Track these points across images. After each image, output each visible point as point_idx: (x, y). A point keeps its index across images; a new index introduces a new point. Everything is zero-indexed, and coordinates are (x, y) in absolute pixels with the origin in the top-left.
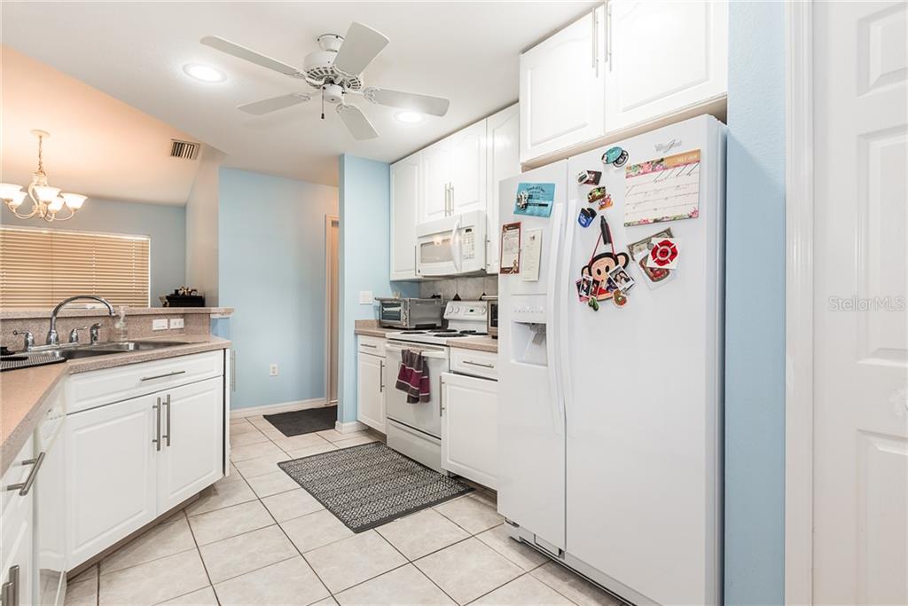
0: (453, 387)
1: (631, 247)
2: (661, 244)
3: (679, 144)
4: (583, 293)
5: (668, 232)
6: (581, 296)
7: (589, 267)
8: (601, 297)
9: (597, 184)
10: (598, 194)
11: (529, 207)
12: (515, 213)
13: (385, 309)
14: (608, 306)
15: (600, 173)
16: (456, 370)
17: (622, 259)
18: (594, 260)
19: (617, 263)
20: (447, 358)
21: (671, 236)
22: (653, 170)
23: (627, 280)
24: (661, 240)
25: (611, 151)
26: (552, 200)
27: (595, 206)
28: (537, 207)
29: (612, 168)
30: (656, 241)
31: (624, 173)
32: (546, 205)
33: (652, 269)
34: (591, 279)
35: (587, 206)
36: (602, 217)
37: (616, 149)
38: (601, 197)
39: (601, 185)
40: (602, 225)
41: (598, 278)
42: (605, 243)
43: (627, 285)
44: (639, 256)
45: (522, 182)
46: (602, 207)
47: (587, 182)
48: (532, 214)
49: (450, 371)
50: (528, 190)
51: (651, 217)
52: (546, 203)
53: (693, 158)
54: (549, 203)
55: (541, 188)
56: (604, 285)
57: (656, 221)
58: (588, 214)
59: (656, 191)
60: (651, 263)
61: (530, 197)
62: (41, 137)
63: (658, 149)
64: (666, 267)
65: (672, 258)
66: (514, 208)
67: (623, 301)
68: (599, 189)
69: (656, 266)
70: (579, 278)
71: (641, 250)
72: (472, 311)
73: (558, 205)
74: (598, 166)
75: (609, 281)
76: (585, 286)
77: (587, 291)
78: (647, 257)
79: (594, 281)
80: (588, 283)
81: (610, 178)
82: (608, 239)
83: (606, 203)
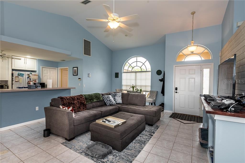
12: (18, 75)
21: (36, 80)
22: (34, 75)
28: (21, 76)
32: (23, 76)
35: (28, 77)
37: (31, 73)
45: (19, 72)
51: (34, 79)
53: (37, 75)
59: (35, 77)
77: (28, 84)
78: (34, 81)
81: (30, 75)
82: (30, 80)
83: (30, 77)
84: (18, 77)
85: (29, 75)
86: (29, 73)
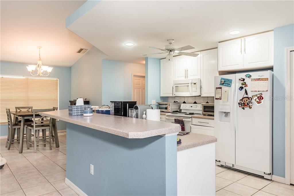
0: (194, 129)
1: (252, 96)
2: (260, 96)
3: (264, 76)
4: (240, 106)
5: (261, 94)
6: (239, 106)
7: (242, 100)
8: (245, 107)
9: (244, 81)
10: (244, 84)
11: (224, 84)
12: (220, 85)
13: (160, 106)
14: (247, 109)
15: (245, 79)
16: (194, 124)
17: (250, 98)
18: (243, 98)
19: (249, 100)
20: (191, 121)
21: (262, 95)
22: (258, 81)
23: (252, 103)
24: (260, 95)
25: (247, 75)
26: (231, 83)
27: (243, 86)
28: (227, 84)
29: (248, 78)
30: (258, 95)
31: (251, 80)
32: (230, 84)
33: (258, 101)
34: (243, 102)
35: (241, 86)
36: (245, 89)
37: (248, 74)
38: (245, 84)
39: (245, 82)
40: (245, 91)
41: (245, 102)
42: (246, 95)
43: (252, 104)
44: (254, 98)
45: (222, 77)
46: (245, 87)
47: (241, 80)
48: (225, 86)
49: (192, 125)
50: (224, 80)
51: (257, 90)
52: (230, 83)
53: (266, 79)
54: (231, 84)
55: (228, 80)
56: (246, 104)
57: (258, 91)
58: (241, 88)
59: (259, 85)
60: (257, 100)
61: (225, 81)
62: (40, 48)
63: (259, 76)
64: (261, 101)
65: (262, 99)
66: (219, 84)
67: (251, 108)
68: (244, 83)
69: (259, 101)
70: (239, 102)
71: (255, 97)
72: (191, 107)
73: (233, 84)
74: (244, 77)
75: (247, 103)
76: (241, 104)
77: (241, 105)
78: (256, 99)
79: (243, 103)
80: (242, 103)
81: (247, 80)
82: (247, 94)
83: (246, 86)
84: (221, 88)
85: (244, 80)
86: (243, 75)
